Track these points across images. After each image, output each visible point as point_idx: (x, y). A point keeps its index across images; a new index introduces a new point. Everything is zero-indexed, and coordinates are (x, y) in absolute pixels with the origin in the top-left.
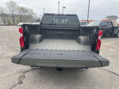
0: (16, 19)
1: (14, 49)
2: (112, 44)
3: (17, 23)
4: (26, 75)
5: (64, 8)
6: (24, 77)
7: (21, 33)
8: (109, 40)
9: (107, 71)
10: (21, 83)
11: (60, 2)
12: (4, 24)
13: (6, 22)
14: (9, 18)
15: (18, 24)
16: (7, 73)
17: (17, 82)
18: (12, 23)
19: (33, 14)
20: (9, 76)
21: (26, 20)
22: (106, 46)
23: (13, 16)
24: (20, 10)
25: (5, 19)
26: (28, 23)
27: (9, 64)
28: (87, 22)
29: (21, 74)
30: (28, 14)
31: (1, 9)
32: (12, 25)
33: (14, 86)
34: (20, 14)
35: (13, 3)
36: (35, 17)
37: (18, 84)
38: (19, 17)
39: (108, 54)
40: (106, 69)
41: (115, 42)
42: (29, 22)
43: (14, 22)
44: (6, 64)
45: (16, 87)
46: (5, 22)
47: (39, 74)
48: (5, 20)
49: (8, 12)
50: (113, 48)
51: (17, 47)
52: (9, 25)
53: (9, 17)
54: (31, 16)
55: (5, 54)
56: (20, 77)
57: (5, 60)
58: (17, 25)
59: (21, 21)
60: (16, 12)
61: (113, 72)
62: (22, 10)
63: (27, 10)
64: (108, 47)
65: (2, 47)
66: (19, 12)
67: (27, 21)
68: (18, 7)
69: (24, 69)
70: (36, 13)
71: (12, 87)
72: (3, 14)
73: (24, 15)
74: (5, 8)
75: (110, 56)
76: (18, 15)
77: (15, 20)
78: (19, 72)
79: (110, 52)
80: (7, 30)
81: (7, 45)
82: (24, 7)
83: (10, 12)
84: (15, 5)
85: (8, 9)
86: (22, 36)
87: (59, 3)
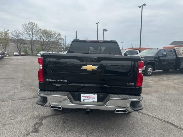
0: (36, 46)
1: (30, 87)
2: (175, 83)
3: (36, 52)
4: (44, 122)
5: (106, 30)
6: (41, 124)
7: (40, 64)
8: (172, 77)
9: (159, 119)
10: (36, 131)
11: (99, 23)
12: (19, 54)
13: (21, 50)
14: (26, 46)
15: (38, 53)
16: (19, 119)
17: (31, 130)
18: (30, 52)
19: (61, 39)
20: (21, 122)
21: (50, 47)
22: (165, 86)
23: (32, 43)
24: (43, 34)
25: (20, 46)
26: (53, 52)
27: (22, 107)
28: (138, 51)
29: (37, 121)
30: (53, 40)
31: (16, 33)
32: (29, 55)
33: (27, 135)
34: (42, 40)
35: (33, 24)
36: (64, 44)
37: (32, 132)
38: (40, 43)
39: (167, 97)
40: (159, 118)
41: (181, 80)
42: (55, 51)
43: (32, 51)
44: (19, 107)
45: (29, 136)
46: (20, 52)
47: (62, 121)
48: (20, 48)
49: (25, 37)
50: (175, 88)
51: (35, 86)
52: (26, 55)
53: (26, 44)
54: (58, 42)
55: (17, 95)
56: (36, 124)
57: (16, 101)
58: (36, 55)
59: (43, 49)
60: (36, 37)
61: (169, 122)
62: (45, 34)
63: (52, 35)
64: (168, 87)
65: (14, 85)
66: (41, 37)
67: (52, 49)
68: (40, 30)
69: (42, 113)
70: (64, 38)
71: (24, 135)
72: (18, 40)
73: (47, 40)
74: (21, 32)
75: (169, 99)
76: (39, 41)
77: (34, 48)
78: (35, 118)
79: (170, 94)
80: (23, 61)
81: (22, 82)
82: (48, 30)
83: (28, 37)
84: (36, 27)
85: (26, 32)
86: (42, 67)
87: (97, 24)
